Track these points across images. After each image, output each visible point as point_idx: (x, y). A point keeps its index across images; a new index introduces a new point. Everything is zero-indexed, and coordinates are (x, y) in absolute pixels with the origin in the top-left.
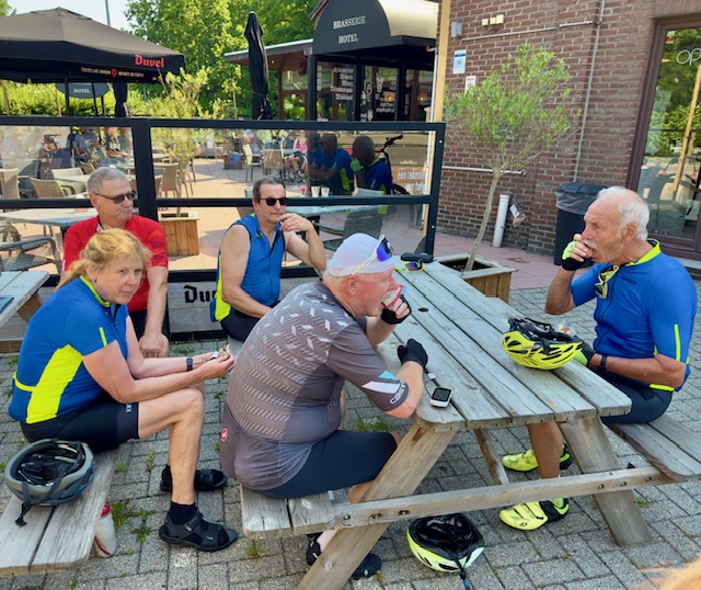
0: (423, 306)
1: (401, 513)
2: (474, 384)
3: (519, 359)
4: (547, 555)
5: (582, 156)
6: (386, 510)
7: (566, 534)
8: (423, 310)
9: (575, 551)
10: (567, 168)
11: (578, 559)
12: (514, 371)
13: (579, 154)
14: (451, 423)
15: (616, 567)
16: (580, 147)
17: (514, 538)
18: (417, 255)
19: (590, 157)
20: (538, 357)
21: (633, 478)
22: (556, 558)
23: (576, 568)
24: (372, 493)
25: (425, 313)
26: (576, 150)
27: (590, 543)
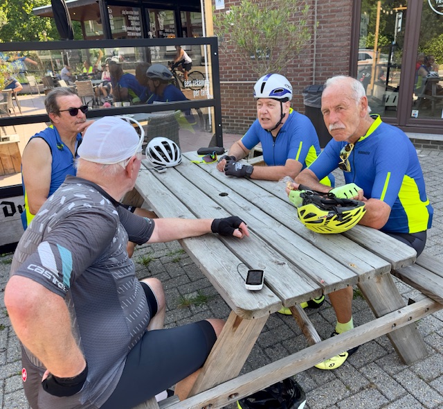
0: (223, 192)
1: (230, 397)
2: (281, 260)
3: (316, 228)
4: (355, 389)
5: (317, 65)
6: (216, 399)
7: (365, 365)
8: (223, 195)
9: (375, 378)
10: (307, 75)
11: (379, 385)
12: (311, 239)
13: (314, 63)
14: (270, 306)
15: (409, 385)
16: (314, 58)
17: (326, 379)
18: (211, 149)
19: (323, 65)
20: (333, 224)
21: (416, 312)
22: (362, 389)
23: (380, 395)
24: (200, 386)
25: (225, 197)
26: (312, 60)
27: (385, 368)
